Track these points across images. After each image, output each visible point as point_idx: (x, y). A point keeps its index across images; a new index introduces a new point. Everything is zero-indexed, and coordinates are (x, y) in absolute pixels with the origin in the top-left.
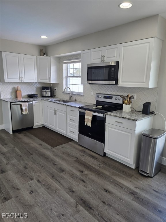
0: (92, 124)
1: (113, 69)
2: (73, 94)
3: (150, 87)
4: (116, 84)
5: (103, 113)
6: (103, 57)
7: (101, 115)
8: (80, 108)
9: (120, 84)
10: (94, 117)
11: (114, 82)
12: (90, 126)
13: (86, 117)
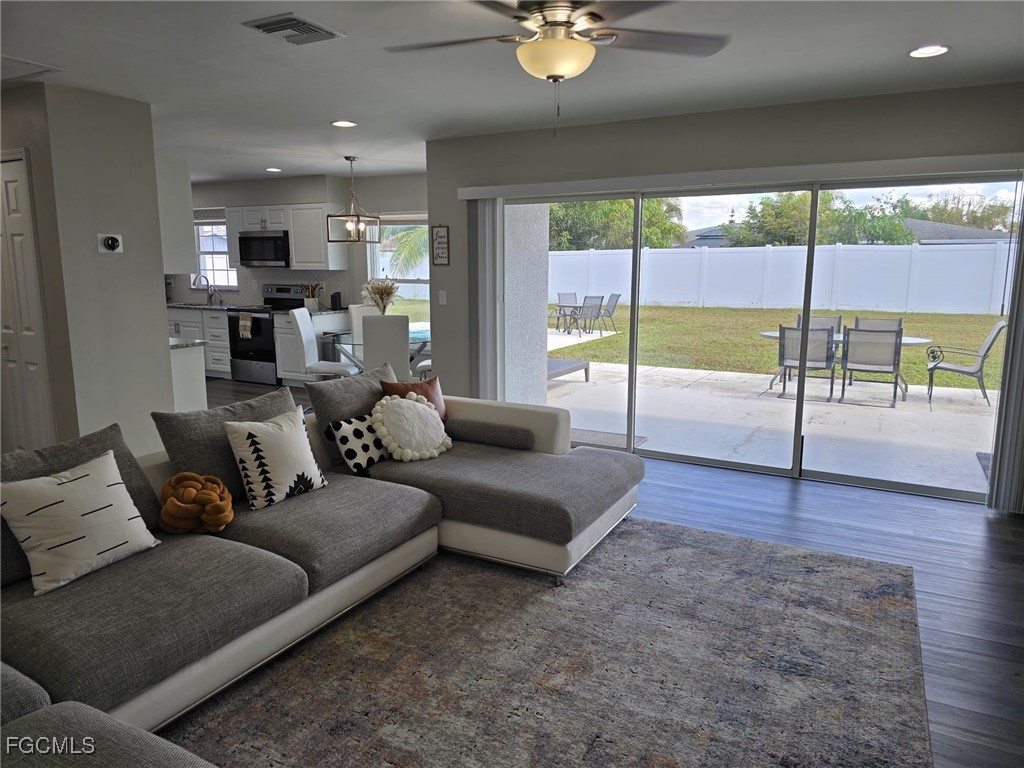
0: (252, 333)
1: (279, 242)
2: (215, 291)
3: (331, 269)
4: (288, 265)
5: (269, 313)
6: (264, 221)
7: (267, 316)
8: (229, 310)
9: (295, 265)
10: (255, 321)
11: (283, 263)
12: (250, 337)
13: (241, 323)
